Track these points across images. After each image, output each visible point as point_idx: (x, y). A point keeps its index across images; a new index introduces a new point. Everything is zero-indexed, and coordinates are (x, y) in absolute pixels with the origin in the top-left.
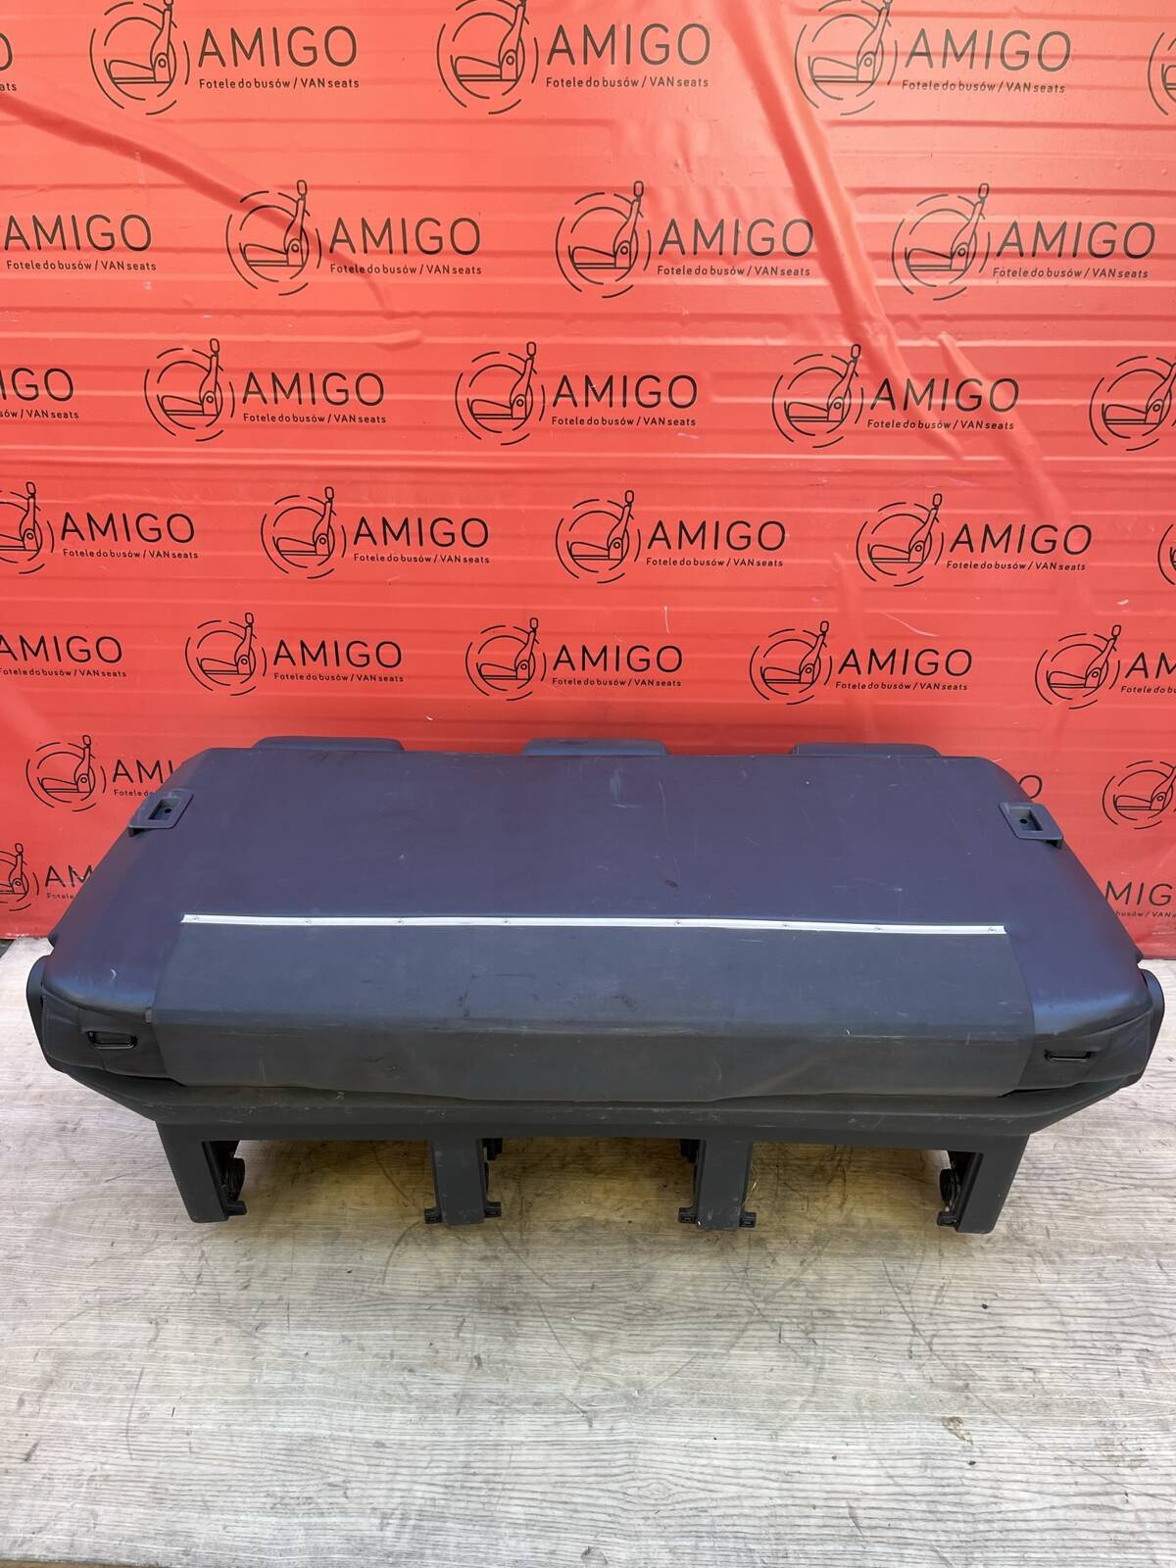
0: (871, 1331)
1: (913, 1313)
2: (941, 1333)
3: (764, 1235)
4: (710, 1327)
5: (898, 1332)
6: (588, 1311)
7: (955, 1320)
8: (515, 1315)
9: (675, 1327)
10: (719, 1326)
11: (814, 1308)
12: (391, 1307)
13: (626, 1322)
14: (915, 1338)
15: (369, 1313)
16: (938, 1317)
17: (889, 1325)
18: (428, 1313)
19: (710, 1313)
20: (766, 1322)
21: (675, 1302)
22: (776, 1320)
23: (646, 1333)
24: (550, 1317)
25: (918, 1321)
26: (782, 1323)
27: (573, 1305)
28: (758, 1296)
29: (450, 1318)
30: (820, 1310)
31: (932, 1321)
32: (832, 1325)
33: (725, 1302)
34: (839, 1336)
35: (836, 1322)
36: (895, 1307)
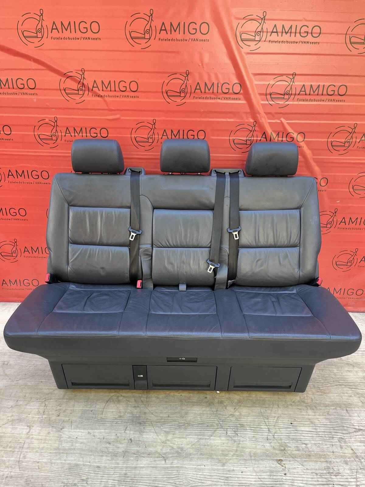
0: (255, 431)
1: (269, 425)
2: (277, 432)
3: (223, 400)
4: (205, 429)
5: (264, 432)
6: (166, 424)
7: (282, 428)
8: (143, 425)
9: (194, 429)
10: (208, 429)
11: (238, 423)
12: (104, 422)
13: (178, 428)
14: (269, 434)
15: (97, 424)
16: (276, 427)
17: (261, 429)
18: (116, 425)
19: (205, 425)
20: (223, 428)
21: (194, 422)
22: (226, 427)
23: (184, 431)
24: (155, 426)
25: (270, 428)
26: (227, 428)
27: (162, 422)
28: (220, 419)
29: (123, 426)
30: (240, 424)
31: (275, 428)
32: (243, 429)
33: (210, 421)
34: (245, 433)
35: (244, 428)
36: (263, 423)
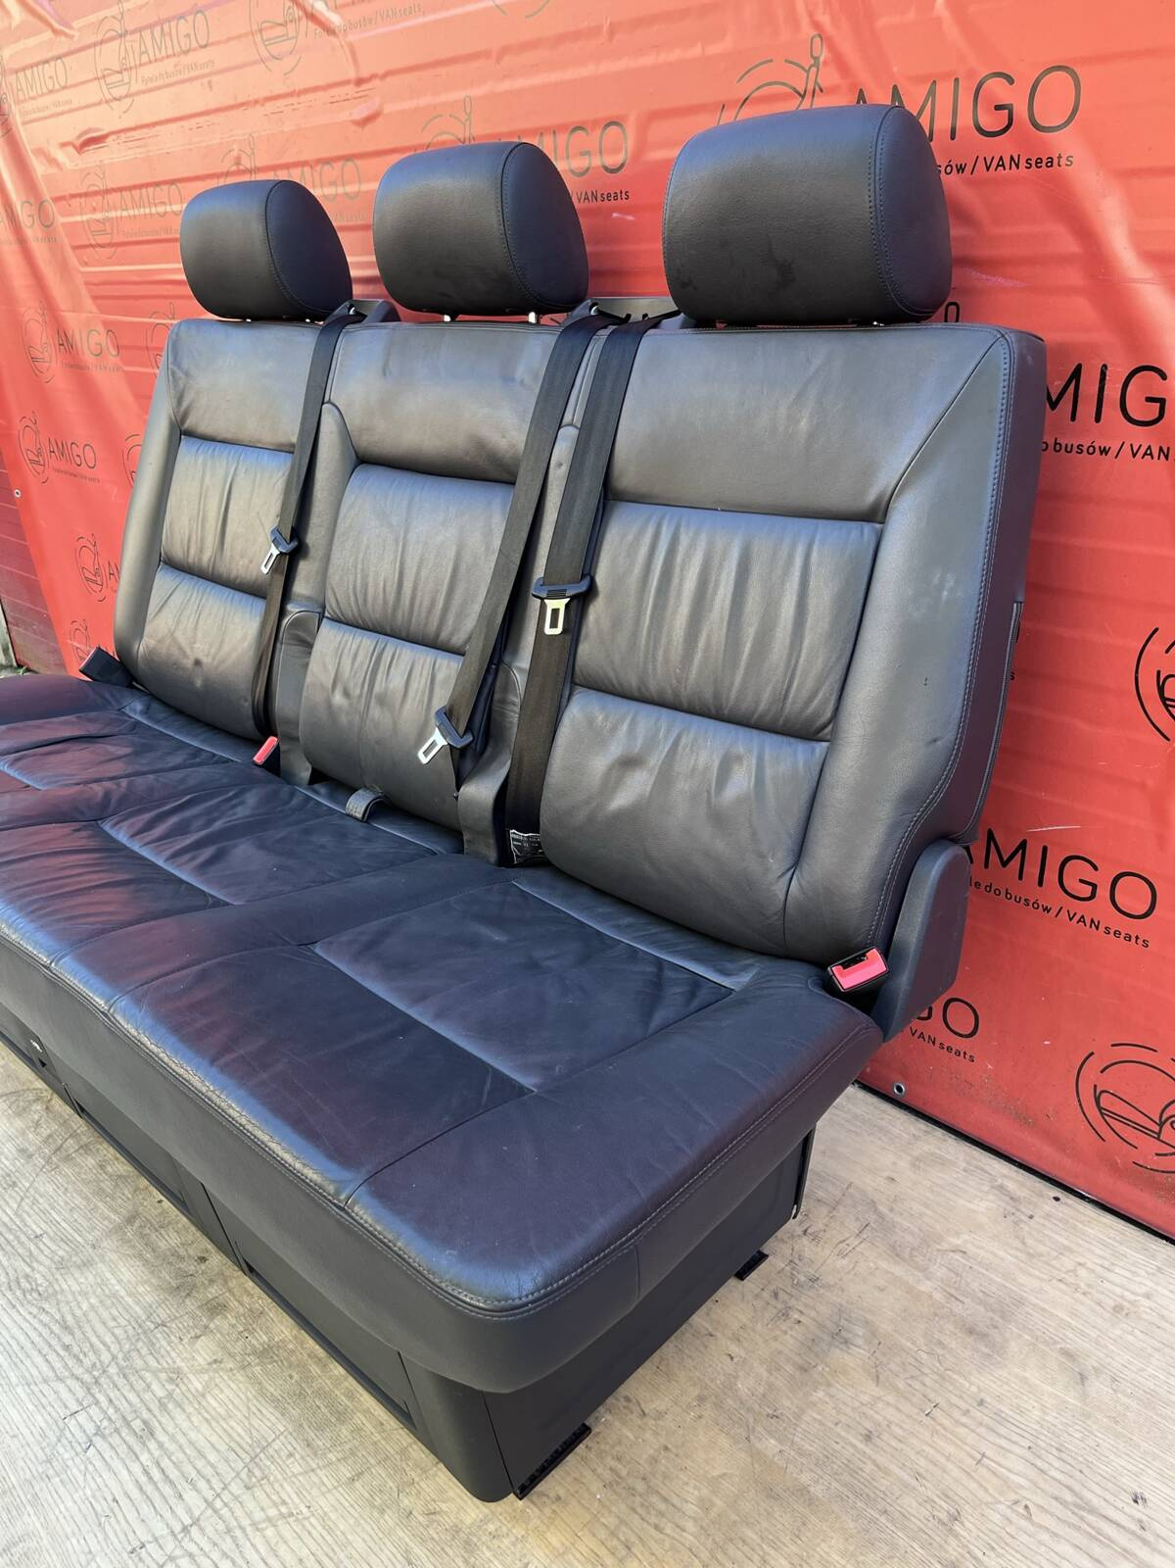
0: (149, 1489)
1: (215, 1511)
3: (234, 1304)
4: (46, 1350)
5: (168, 1515)
10: (52, 1357)
11: (146, 1415)
14: (170, 1538)
16: (229, 1540)
17: (173, 1501)
19: (67, 1339)
20: (88, 1389)
21: (63, 1304)
22: (98, 1396)
25: (205, 1525)
26: (97, 1403)
28: (126, 1359)
30: (145, 1422)
31: (216, 1538)
32: (129, 1447)
33: (94, 1340)
34: (117, 1464)
35: (137, 1448)
36: (212, 1488)
